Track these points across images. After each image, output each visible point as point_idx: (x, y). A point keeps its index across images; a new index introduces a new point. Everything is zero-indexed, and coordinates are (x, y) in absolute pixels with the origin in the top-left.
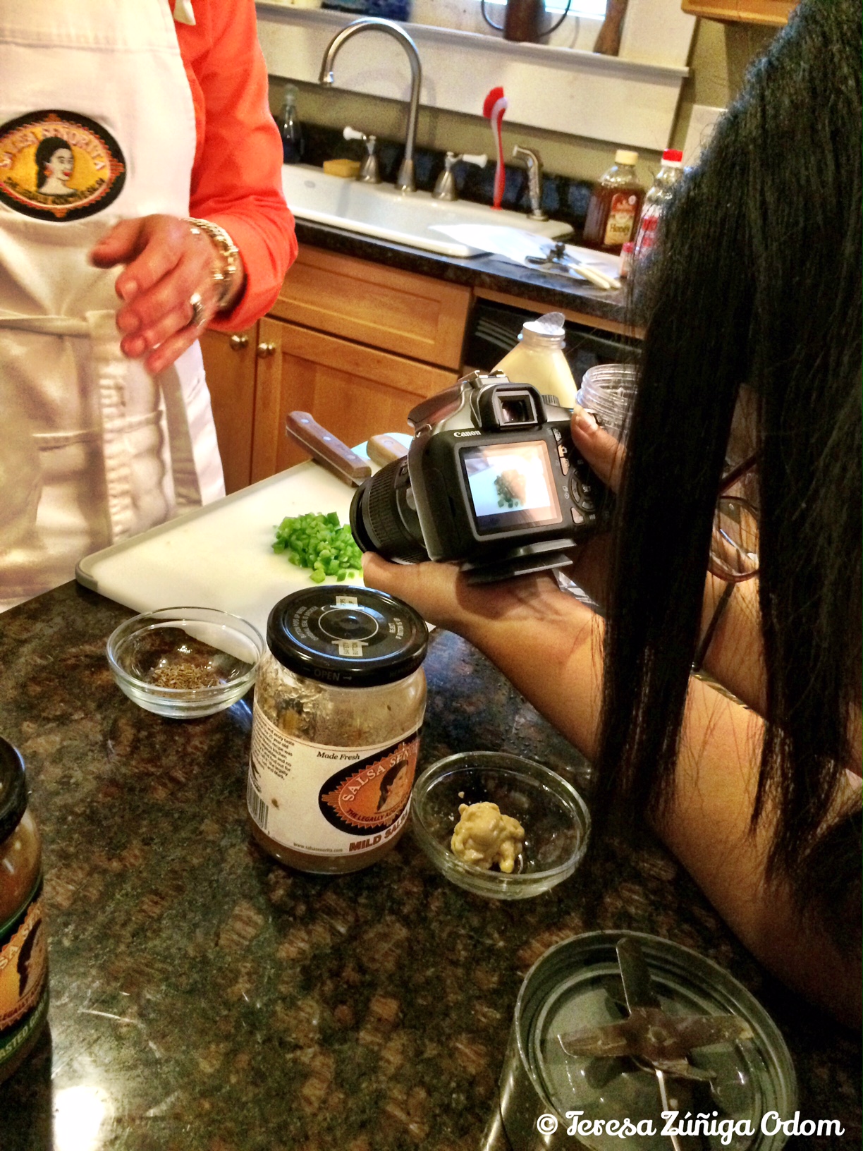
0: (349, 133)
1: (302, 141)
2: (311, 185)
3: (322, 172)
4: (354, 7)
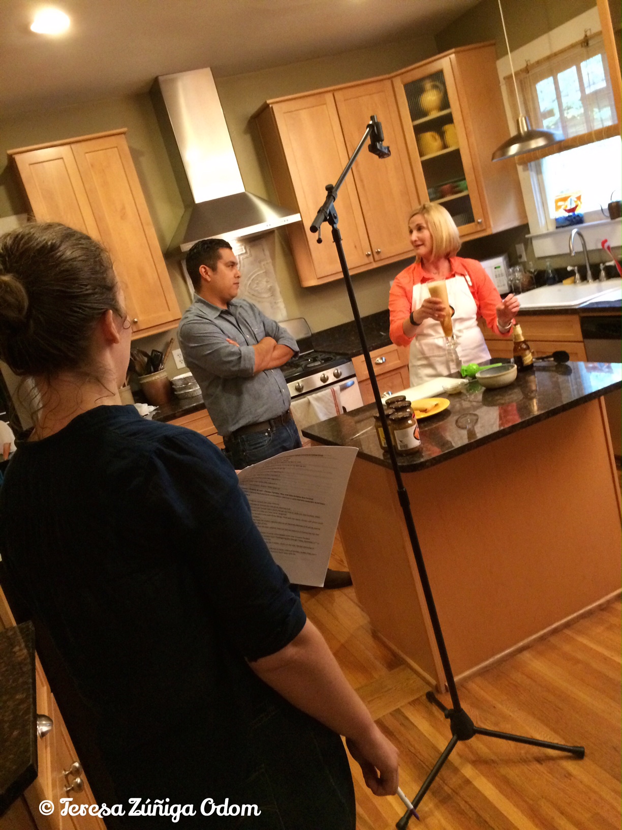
0: (569, 268)
1: (556, 276)
2: (559, 290)
3: (563, 284)
4: (565, 224)
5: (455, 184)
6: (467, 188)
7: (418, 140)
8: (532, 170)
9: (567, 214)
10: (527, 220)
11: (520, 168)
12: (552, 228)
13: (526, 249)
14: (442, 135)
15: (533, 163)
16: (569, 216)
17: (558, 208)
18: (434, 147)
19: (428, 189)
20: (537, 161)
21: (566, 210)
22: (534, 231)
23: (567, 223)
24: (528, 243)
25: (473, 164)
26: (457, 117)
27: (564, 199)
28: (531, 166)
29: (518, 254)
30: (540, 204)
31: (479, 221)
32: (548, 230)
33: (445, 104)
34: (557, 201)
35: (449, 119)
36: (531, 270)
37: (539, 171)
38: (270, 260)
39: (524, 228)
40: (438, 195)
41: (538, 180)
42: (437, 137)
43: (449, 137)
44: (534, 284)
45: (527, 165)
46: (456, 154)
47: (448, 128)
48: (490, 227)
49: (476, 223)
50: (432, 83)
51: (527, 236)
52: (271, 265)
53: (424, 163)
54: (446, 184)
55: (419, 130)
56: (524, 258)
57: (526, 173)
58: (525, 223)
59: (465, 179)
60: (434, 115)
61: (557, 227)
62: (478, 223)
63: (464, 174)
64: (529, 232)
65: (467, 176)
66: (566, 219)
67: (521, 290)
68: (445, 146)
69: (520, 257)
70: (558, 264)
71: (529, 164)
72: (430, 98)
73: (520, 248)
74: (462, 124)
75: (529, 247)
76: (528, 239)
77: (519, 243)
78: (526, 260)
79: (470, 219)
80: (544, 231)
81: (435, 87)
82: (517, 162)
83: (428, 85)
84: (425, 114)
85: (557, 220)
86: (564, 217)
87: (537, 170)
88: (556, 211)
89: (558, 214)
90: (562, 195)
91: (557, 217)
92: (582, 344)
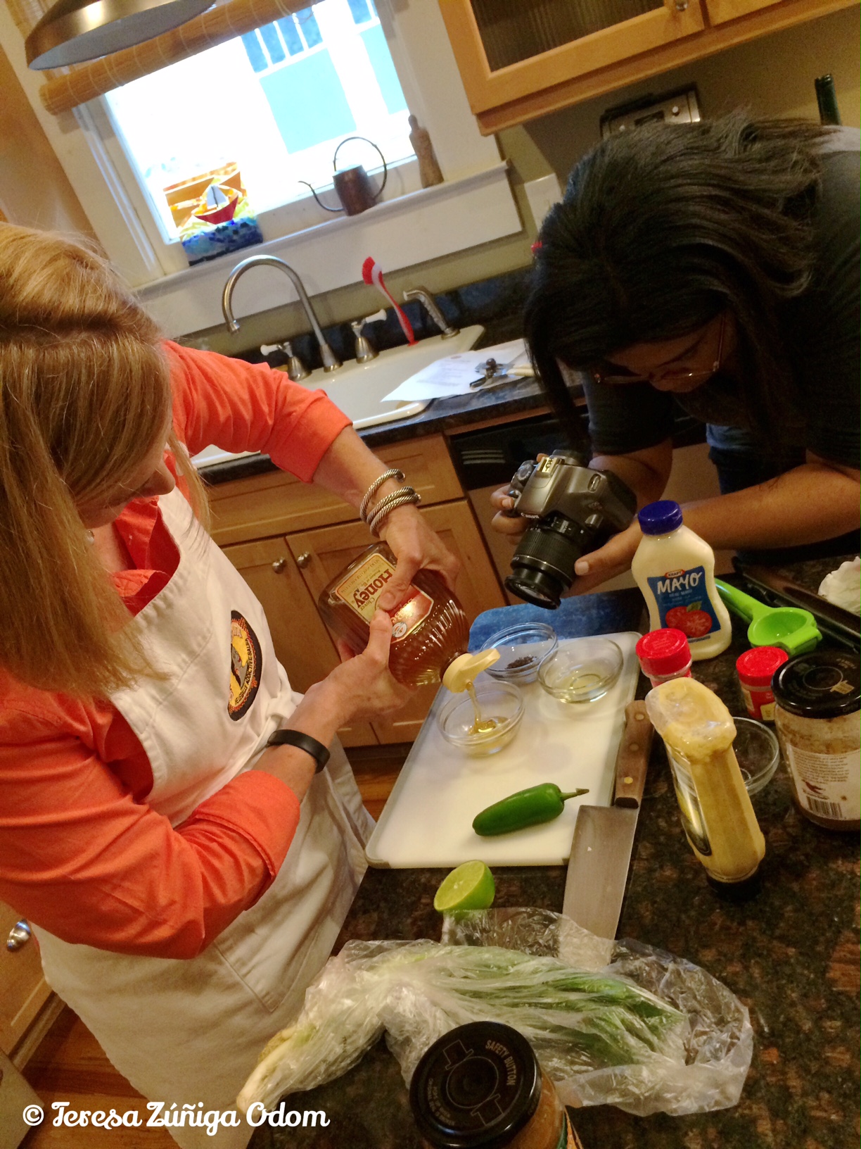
0: (266, 349)
4: (215, 252)
8: (86, 128)
9: (211, 227)
11: (49, 124)
12: (176, 268)
15: (83, 107)
16: (218, 230)
17: (180, 217)
20: (92, 101)
21: (205, 218)
23: (219, 247)
27: (195, 191)
28: (81, 117)
30: (130, 212)
32: (168, 272)
34: (172, 200)
37: (106, 129)
45: (71, 115)
57: (72, 135)
61: (192, 264)
66: (212, 238)
80: (162, 279)
85: (186, 245)
86: (206, 234)
87: (97, 127)
88: (178, 225)
89: (187, 229)
90: (184, 183)
91: (185, 239)
92: (465, 503)
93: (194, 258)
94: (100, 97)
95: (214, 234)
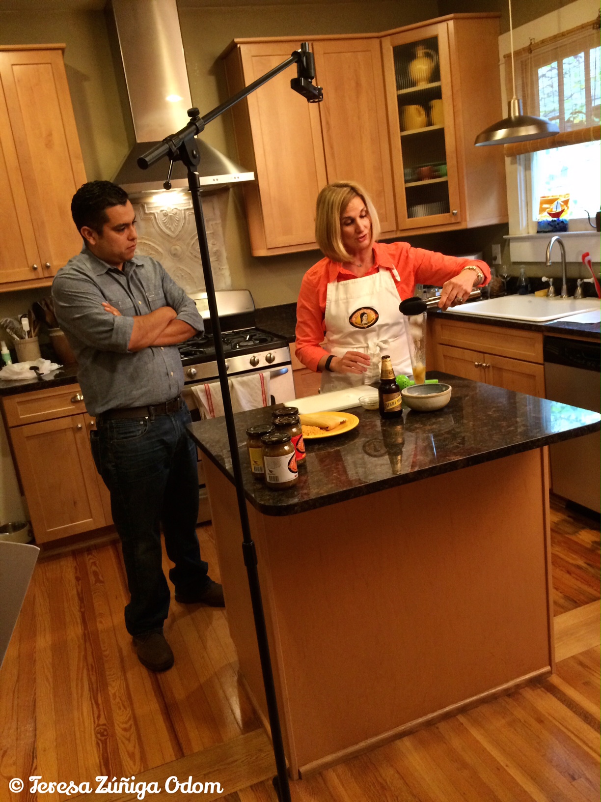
0: (544, 279)
2: (530, 302)
3: (535, 296)
4: (547, 230)
5: (436, 168)
6: (446, 175)
7: (401, 113)
8: (520, 164)
9: (550, 219)
10: (508, 218)
11: (508, 160)
12: (533, 232)
13: (502, 251)
14: (428, 110)
15: (522, 156)
16: (552, 221)
17: (542, 210)
18: (417, 122)
19: (404, 168)
20: (527, 154)
21: (550, 214)
22: (513, 232)
23: (550, 228)
24: (505, 244)
25: (456, 148)
26: (446, 92)
27: (551, 202)
28: (520, 159)
29: (494, 255)
30: (524, 204)
31: (455, 212)
32: (528, 233)
33: (435, 75)
34: (541, 203)
35: (436, 94)
36: (504, 275)
37: (528, 167)
38: (219, 221)
39: (502, 228)
40: (415, 177)
41: (525, 176)
42: (423, 112)
43: (435, 114)
44: (504, 290)
45: (516, 158)
46: (440, 133)
47: (435, 103)
48: (466, 220)
49: (451, 213)
50: (424, 51)
51: (504, 237)
52: (220, 225)
53: (404, 139)
54: (424, 166)
55: (404, 101)
56: (499, 261)
57: (514, 166)
58: (505, 221)
59: (445, 164)
60: (423, 86)
61: (538, 232)
62: (453, 214)
63: (445, 159)
64: (507, 233)
65: (448, 160)
66: (549, 223)
67: (489, 295)
68: (430, 124)
69: (495, 259)
70: (533, 272)
71: (518, 156)
72: (420, 68)
73: (496, 249)
74: (450, 101)
75: (506, 248)
76: (505, 240)
77: (497, 243)
78: (500, 263)
79: (446, 209)
80: (524, 234)
81: (428, 55)
82: (505, 152)
83: (420, 52)
84: (413, 84)
85: (539, 223)
86: (547, 221)
87: (525, 165)
88: (539, 214)
89: (542, 217)
90: (548, 197)
91: (540, 221)
92: (542, 366)
93: (540, 230)
94: (531, 153)
95: (550, 222)
